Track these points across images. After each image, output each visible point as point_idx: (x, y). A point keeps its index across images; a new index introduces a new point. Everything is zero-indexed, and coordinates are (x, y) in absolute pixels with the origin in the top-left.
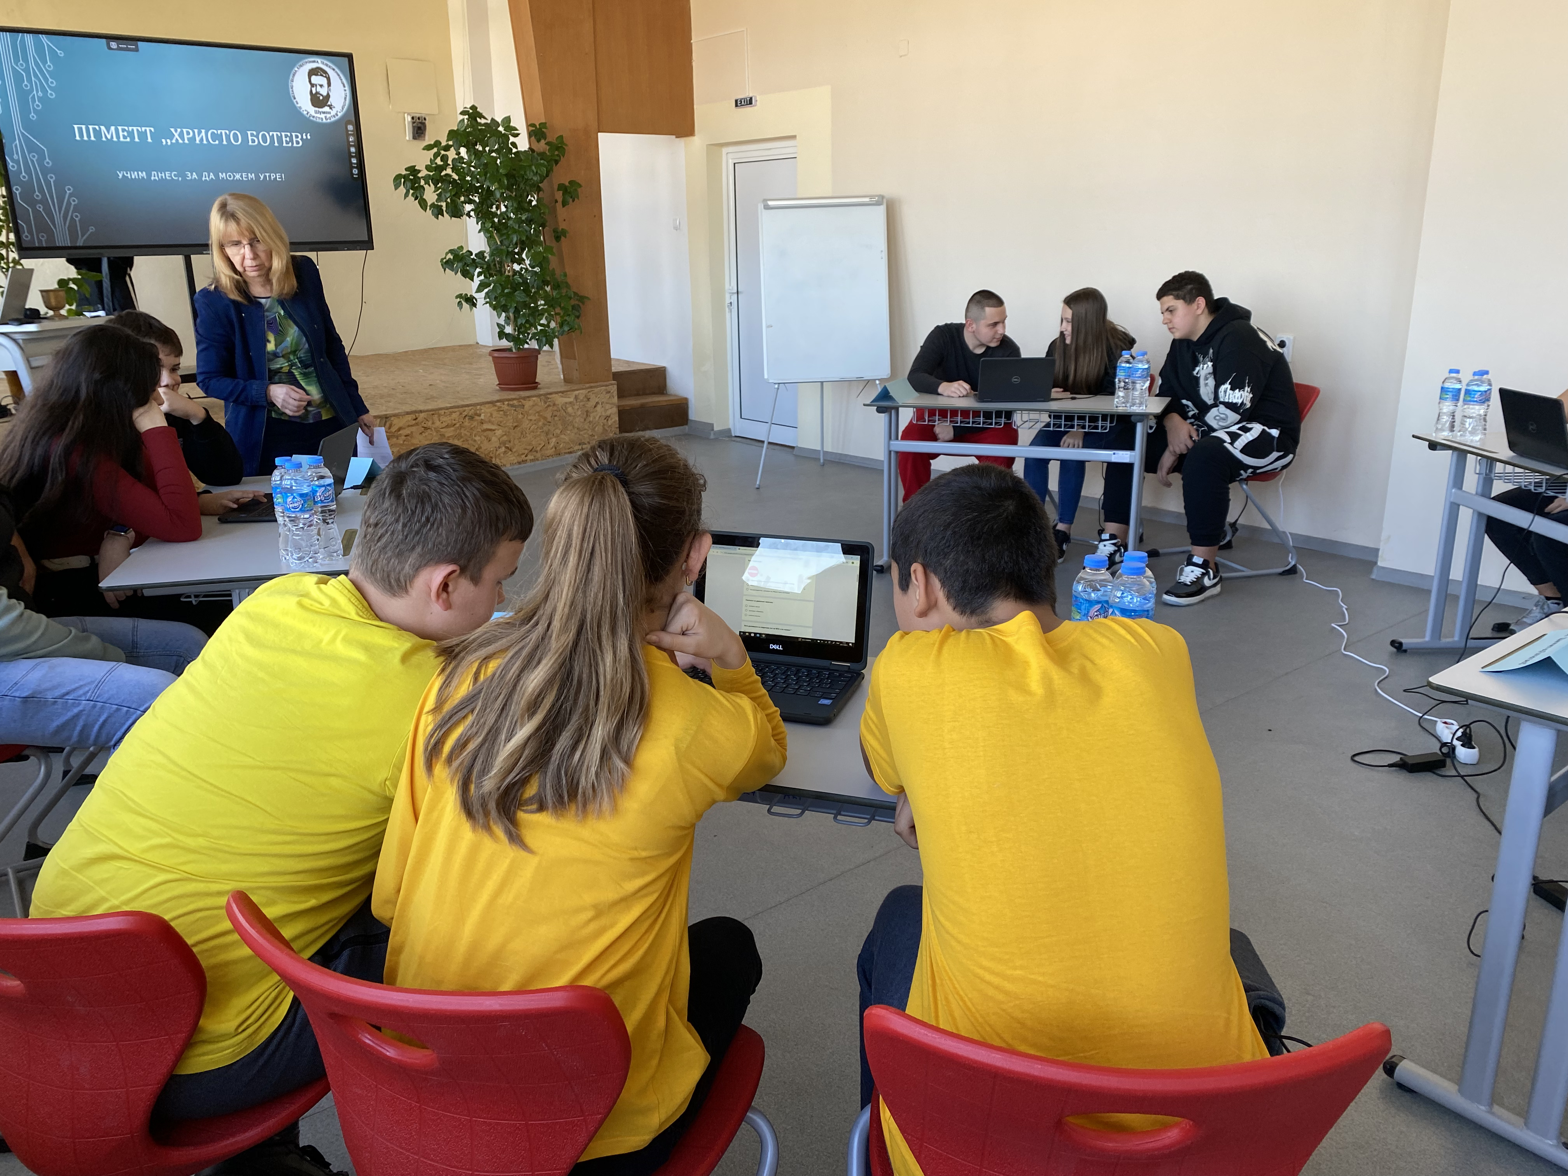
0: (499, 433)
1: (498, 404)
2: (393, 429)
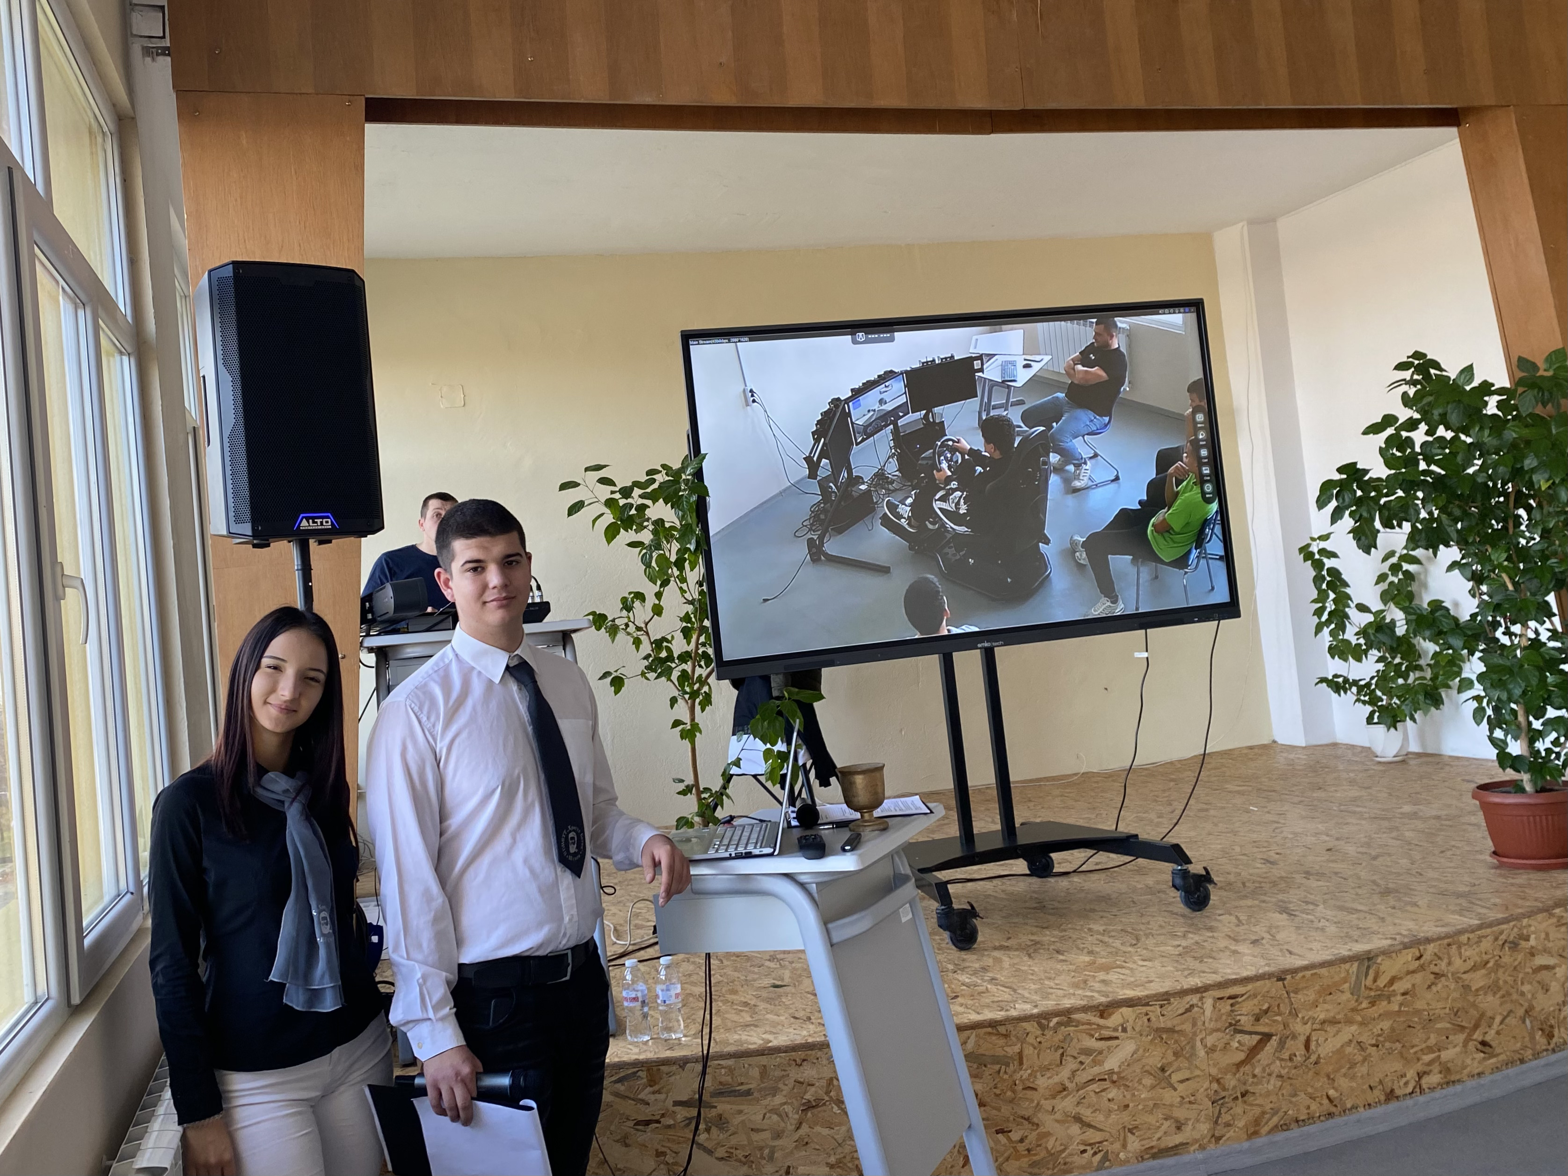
0: (1560, 972)
2: (1382, 982)
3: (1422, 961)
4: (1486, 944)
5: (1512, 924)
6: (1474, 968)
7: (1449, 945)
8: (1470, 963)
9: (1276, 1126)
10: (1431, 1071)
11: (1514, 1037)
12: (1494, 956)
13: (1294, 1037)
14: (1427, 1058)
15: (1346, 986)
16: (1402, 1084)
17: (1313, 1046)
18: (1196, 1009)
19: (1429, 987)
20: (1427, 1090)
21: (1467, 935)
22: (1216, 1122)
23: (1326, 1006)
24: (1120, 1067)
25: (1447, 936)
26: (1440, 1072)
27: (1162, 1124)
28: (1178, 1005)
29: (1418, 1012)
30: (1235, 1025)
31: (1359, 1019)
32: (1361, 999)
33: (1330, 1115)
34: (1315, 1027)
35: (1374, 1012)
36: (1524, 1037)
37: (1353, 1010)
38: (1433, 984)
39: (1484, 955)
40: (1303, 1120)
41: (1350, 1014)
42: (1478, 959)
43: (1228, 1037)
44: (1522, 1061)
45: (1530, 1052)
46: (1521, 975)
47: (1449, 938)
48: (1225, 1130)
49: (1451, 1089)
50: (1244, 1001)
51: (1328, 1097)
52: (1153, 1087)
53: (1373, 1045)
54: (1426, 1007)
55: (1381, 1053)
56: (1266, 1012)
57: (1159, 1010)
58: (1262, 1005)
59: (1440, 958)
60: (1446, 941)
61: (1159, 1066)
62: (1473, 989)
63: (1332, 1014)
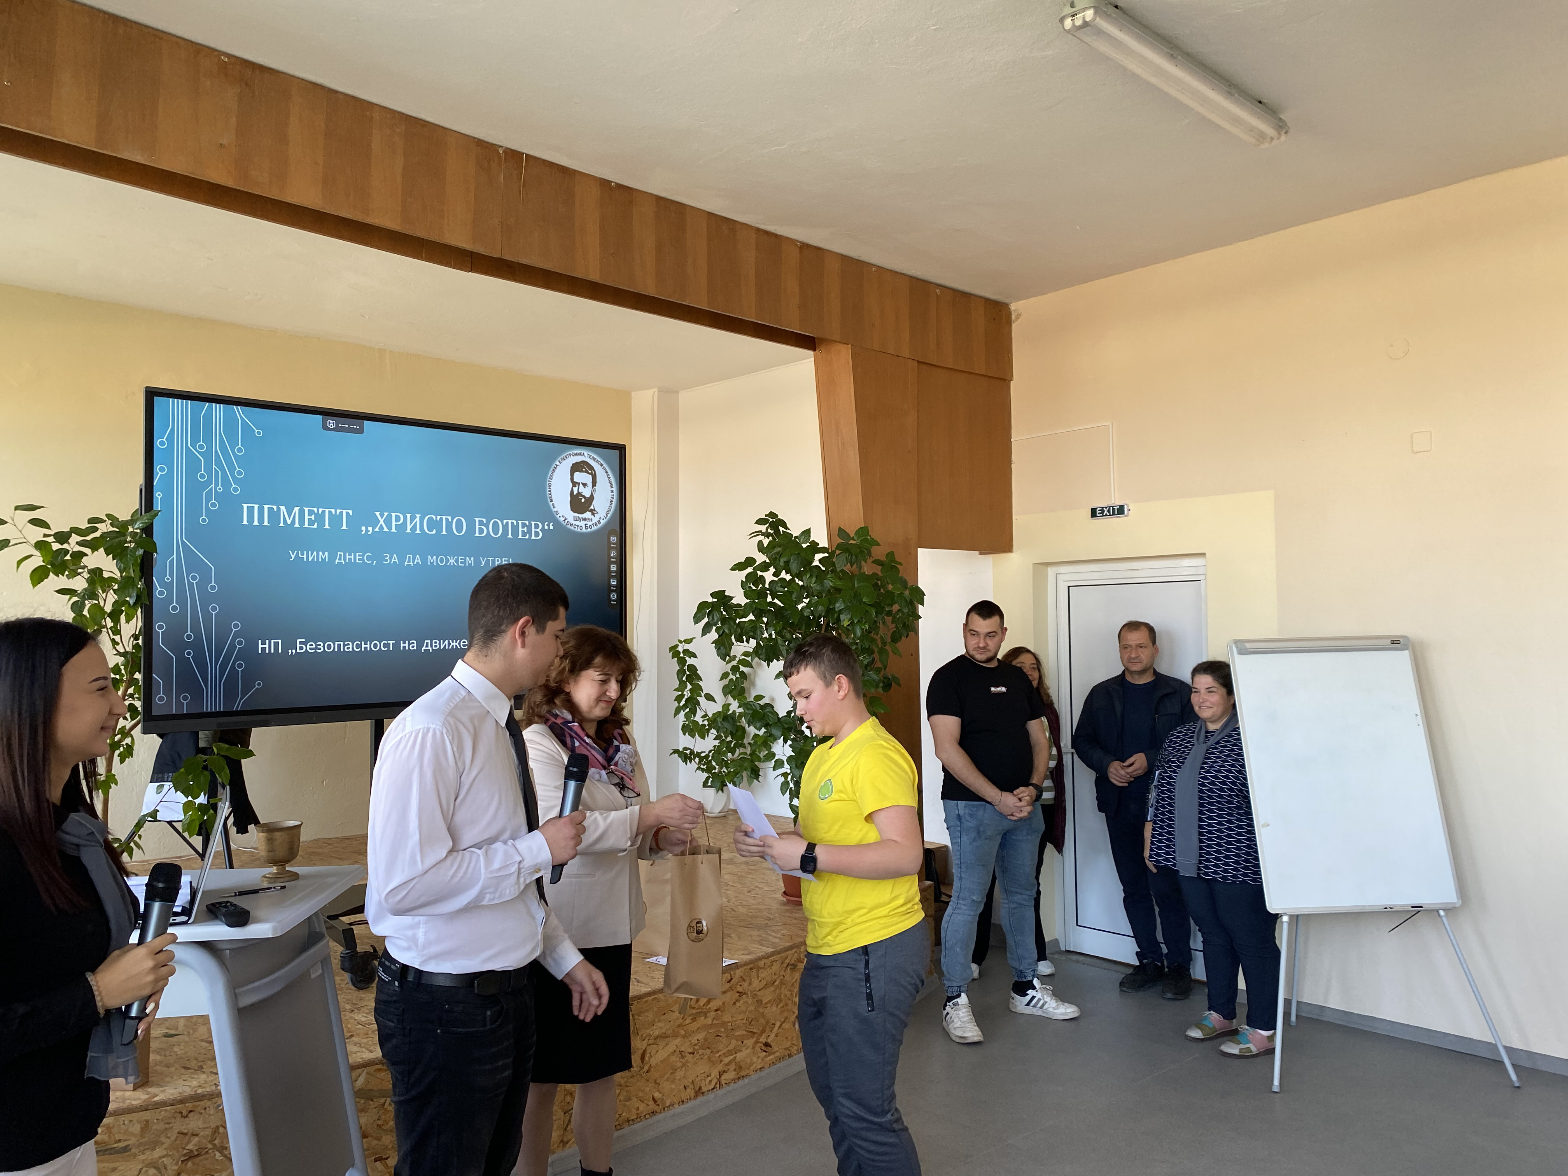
3: (732, 983)
4: (776, 967)
5: (794, 951)
6: (766, 986)
7: (751, 969)
8: (764, 983)
10: (728, 1070)
11: (787, 1038)
12: (780, 976)
14: (727, 1060)
15: (677, 1006)
16: (707, 1081)
17: (647, 1058)
19: (734, 1003)
20: (724, 1085)
21: (764, 961)
23: (661, 1025)
25: (751, 962)
26: (735, 1070)
29: (724, 1024)
31: (683, 1032)
32: (686, 1016)
33: (654, 1113)
34: (651, 1042)
35: (695, 1026)
36: (793, 1037)
37: (679, 1026)
38: (737, 1000)
39: (773, 976)
40: (633, 1120)
42: (769, 979)
44: (790, 1056)
47: (752, 963)
49: (741, 1083)
51: (654, 1099)
53: (690, 1053)
54: (729, 1019)
55: (695, 1059)
59: (744, 980)
60: (749, 967)
62: (764, 1003)
63: (664, 1031)
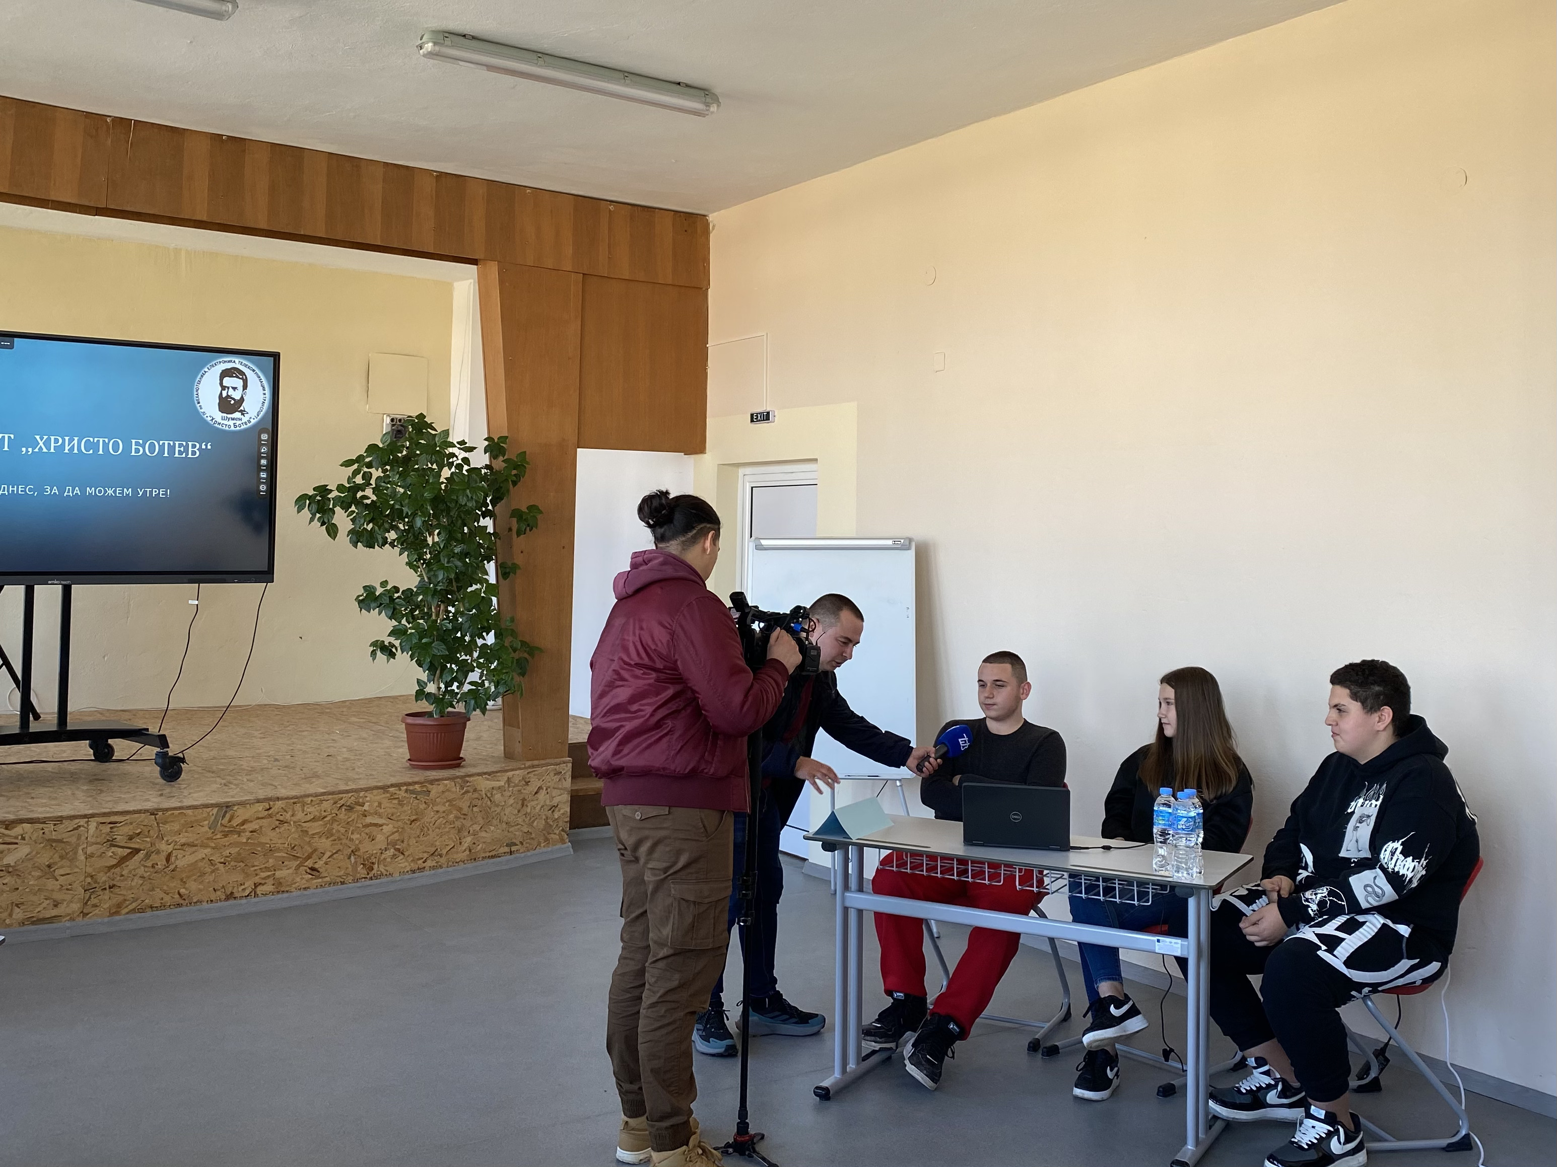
0: (387, 829)
1: (391, 789)
2: (235, 823)
3: (270, 812)
5: (350, 795)
6: (313, 820)
7: (294, 803)
8: (309, 817)
9: (134, 909)
10: (265, 883)
11: (339, 867)
12: (331, 814)
13: (158, 852)
14: (263, 875)
15: (206, 822)
16: (240, 889)
17: (173, 859)
18: (82, 828)
19: (274, 829)
20: (260, 895)
21: (310, 799)
22: (86, 903)
23: (187, 834)
24: (15, 863)
25: (294, 797)
26: (273, 885)
27: (43, 902)
28: (70, 825)
29: (262, 844)
30: (112, 841)
31: (213, 845)
32: (216, 832)
33: (179, 905)
34: (176, 847)
35: (225, 841)
37: (208, 839)
38: (277, 827)
39: (323, 812)
40: (156, 907)
41: (205, 841)
42: (317, 814)
43: (104, 848)
45: (352, 878)
46: (351, 829)
48: (93, 909)
50: (122, 826)
51: (179, 894)
52: (40, 877)
53: (221, 863)
54: (269, 841)
55: (227, 868)
56: (139, 834)
57: (53, 827)
58: (137, 830)
60: (292, 801)
61: (47, 863)
62: (310, 833)
63: (191, 840)
